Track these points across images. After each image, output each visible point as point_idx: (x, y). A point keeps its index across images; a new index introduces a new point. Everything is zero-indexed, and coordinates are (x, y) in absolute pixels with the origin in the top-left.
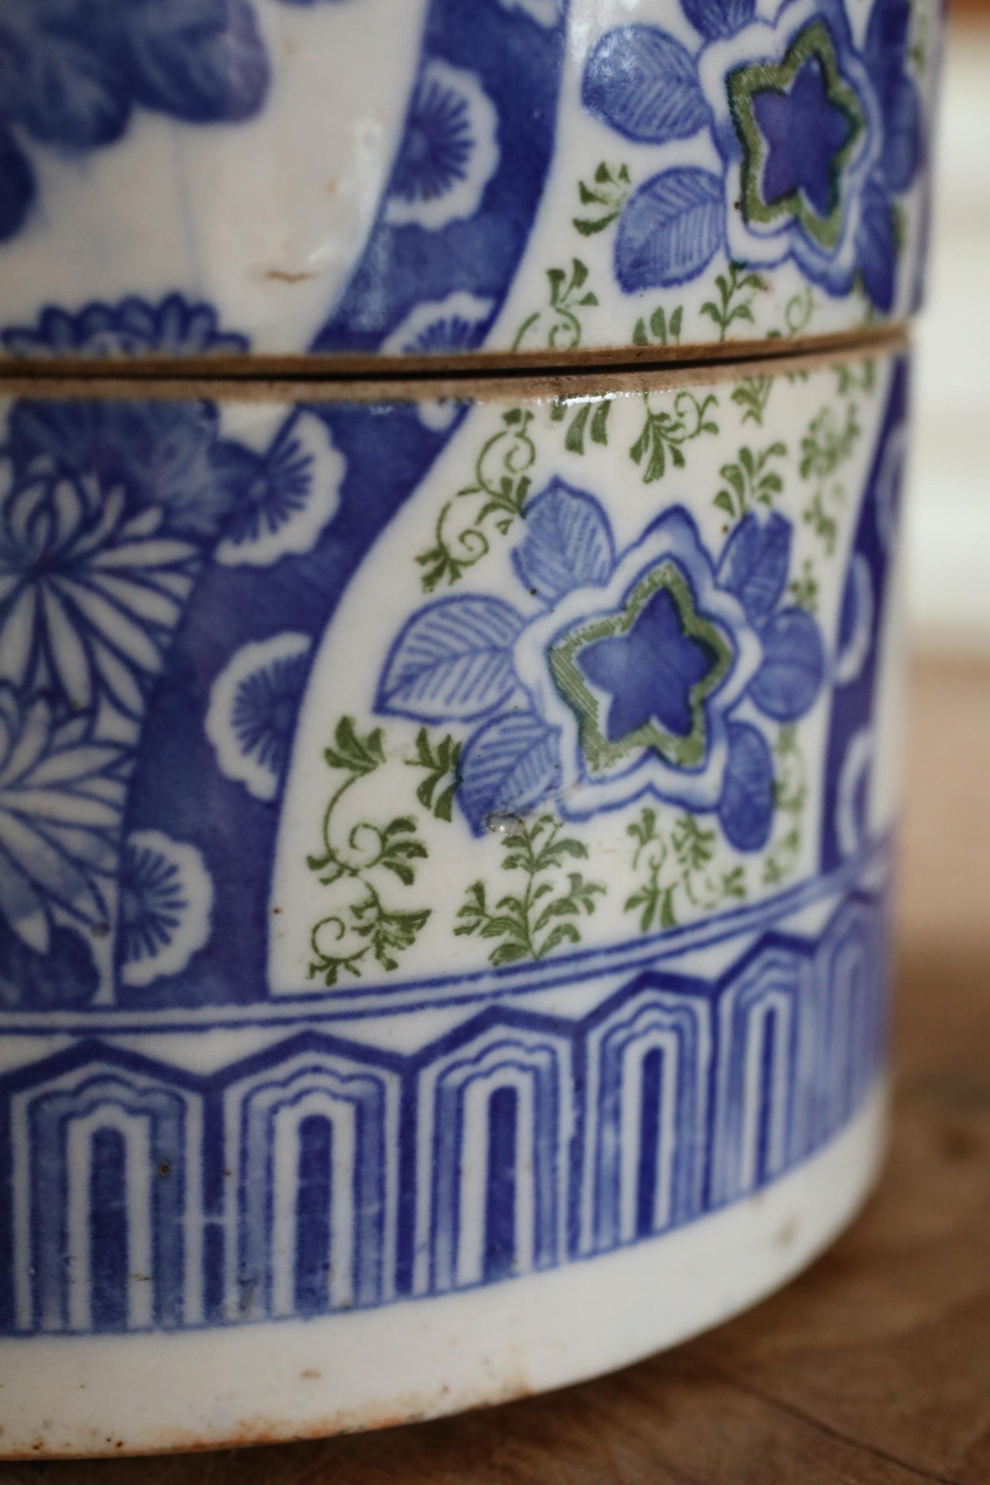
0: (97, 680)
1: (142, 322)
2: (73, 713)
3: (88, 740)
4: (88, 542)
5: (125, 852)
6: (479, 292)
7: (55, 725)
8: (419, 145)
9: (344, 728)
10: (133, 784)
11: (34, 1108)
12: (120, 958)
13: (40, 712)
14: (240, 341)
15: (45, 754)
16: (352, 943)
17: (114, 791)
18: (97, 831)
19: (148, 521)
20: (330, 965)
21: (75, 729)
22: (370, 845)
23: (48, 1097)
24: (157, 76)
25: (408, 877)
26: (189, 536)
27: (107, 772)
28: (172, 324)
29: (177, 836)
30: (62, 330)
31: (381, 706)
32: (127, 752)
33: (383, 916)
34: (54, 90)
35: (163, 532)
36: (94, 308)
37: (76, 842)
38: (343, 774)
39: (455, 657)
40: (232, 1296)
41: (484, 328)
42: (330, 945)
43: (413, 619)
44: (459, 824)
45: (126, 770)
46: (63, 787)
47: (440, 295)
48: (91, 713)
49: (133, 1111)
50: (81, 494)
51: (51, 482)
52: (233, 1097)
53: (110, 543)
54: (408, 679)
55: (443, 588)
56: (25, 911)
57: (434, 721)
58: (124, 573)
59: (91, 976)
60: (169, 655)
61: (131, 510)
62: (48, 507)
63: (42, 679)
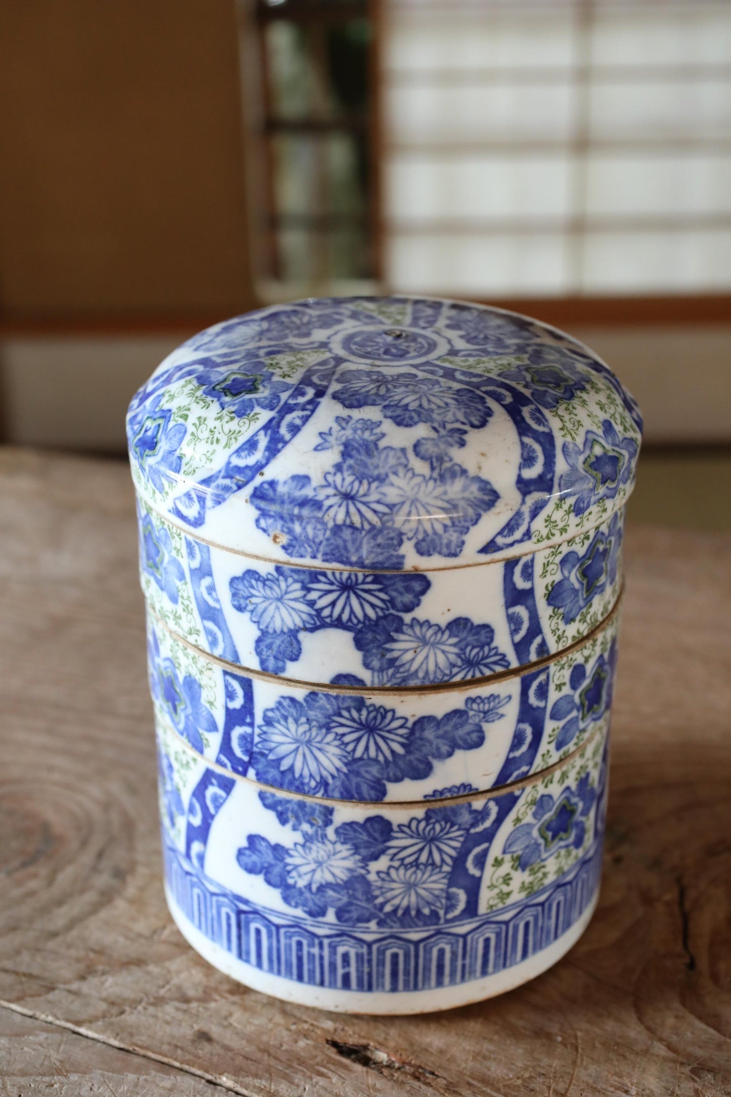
0: (443, 861)
1: (456, 790)
2: (437, 867)
3: (440, 872)
4: (442, 834)
5: (447, 893)
6: (527, 765)
7: (433, 870)
8: (516, 741)
9: (496, 860)
10: (450, 879)
11: (425, 946)
12: (446, 913)
13: (430, 868)
14: (477, 789)
15: (430, 876)
16: (497, 901)
17: (445, 881)
18: (442, 890)
19: (456, 828)
20: (491, 907)
21: (437, 870)
22: (501, 880)
23: (429, 943)
24: (460, 743)
25: (508, 885)
26: (464, 829)
27: (444, 878)
28: (462, 789)
29: (459, 888)
30: (438, 794)
31: (504, 852)
32: (449, 873)
33: (503, 894)
34: (438, 749)
35: (459, 830)
36: (445, 789)
37: (436, 892)
38: (495, 868)
39: (520, 838)
40: (467, 976)
41: (528, 772)
42: (492, 902)
43: (511, 834)
44: (520, 871)
45: (448, 876)
46: (434, 882)
47: (519, 768)
48: (441, 867)
49: (447, 943)
50: (441, 825)
51: (434, 824)
52: (469, 938)
53: (447, 833)
54: (510, 846)
55: (518, 825)
56: (424, 907)
57: (514, 852)
58: (450, 839)
59: (438, 918)
60: (459, 853)
61: (451, 826)
62: (433, 828)
63: (430, 861)
